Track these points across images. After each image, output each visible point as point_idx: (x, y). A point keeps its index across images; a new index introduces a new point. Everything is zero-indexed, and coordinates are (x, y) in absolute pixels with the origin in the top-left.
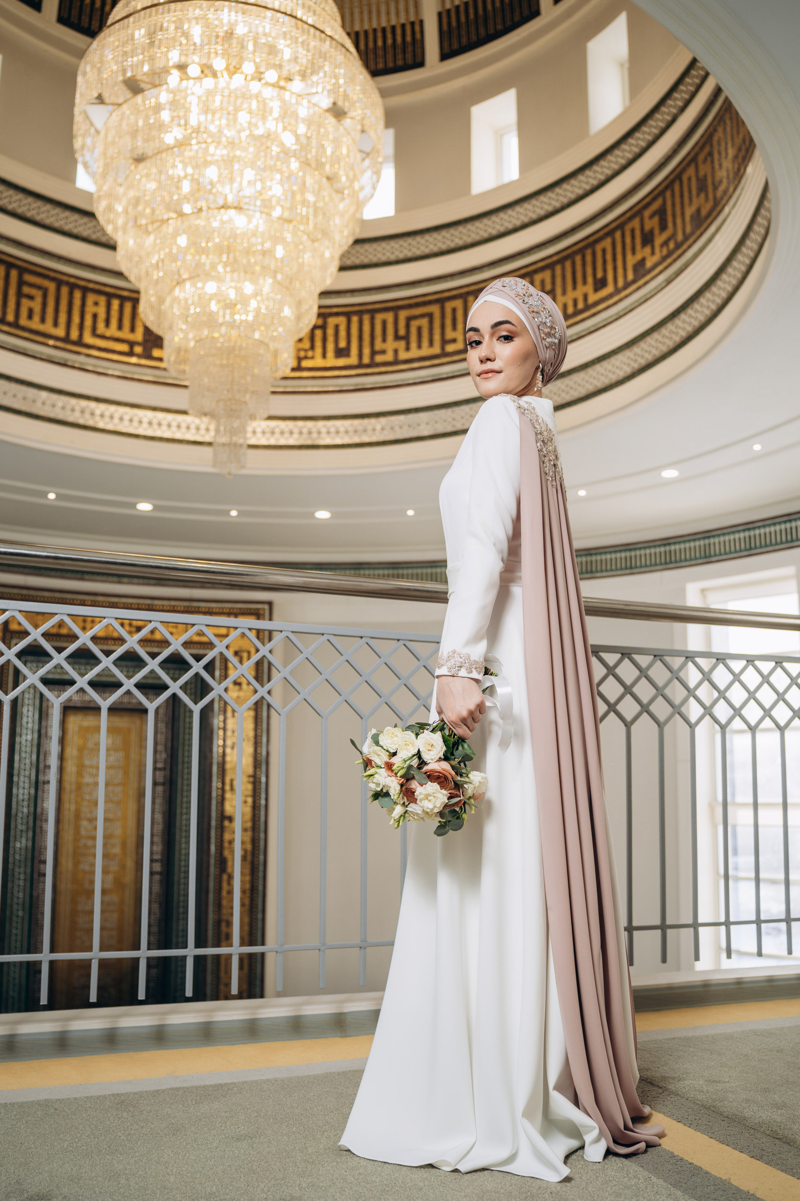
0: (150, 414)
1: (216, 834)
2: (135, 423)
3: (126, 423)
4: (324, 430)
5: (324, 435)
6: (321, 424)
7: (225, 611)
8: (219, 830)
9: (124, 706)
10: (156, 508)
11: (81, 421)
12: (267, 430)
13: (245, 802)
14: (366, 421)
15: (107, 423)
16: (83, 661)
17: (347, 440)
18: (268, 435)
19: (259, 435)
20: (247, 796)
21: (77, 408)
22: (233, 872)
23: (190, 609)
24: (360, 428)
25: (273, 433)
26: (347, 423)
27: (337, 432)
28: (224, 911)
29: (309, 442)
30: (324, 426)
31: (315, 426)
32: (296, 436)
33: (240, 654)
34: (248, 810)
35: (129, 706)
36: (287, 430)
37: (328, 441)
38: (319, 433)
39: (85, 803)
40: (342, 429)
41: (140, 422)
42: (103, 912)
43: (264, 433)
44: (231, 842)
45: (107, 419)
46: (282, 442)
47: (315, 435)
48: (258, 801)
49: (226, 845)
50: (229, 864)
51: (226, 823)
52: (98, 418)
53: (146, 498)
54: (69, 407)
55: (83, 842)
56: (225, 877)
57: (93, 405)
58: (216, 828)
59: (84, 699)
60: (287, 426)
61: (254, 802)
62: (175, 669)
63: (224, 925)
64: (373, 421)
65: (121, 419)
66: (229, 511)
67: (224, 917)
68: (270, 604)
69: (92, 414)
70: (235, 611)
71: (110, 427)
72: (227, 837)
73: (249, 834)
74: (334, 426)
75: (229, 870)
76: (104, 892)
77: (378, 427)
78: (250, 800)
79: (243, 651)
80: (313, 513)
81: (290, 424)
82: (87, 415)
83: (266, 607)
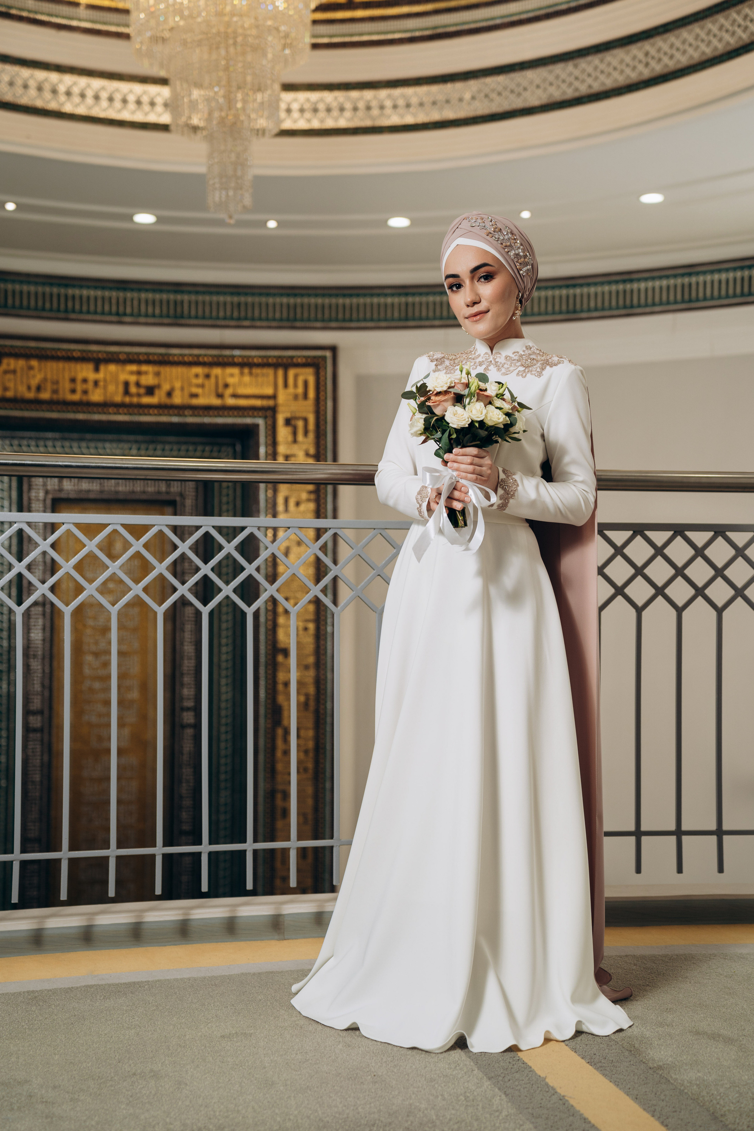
0: (138, 88)
1: (266, 672)
2: (118, 104)
3: (104, 103)
4: (388, 103)
5: (388, 111)
6: (383, 93)
7: (270, 361)
8: (270, 667)
9: (137, 497)
10: (160, 220)
11: (39, 103)
12: (307, 106)
13: (306, 629)
14: (449, 87)
15: (77, 105)
16: (75, 435)
17: (422, 118)
18: (308, 115)
19: (296, 115)
20: (307, 621)
21: (32, 84)
22: (290, 724)
23: (221, 360)
24: (441, 97)
25: (315, 110)
26: (422, 90)
27: (408, 106)
28: (279, 778)
29: (368, 123)
30: (389, 96)
31: (375, 97)
32: (348, 114)
33: (293, 422)
34: (309, 640)
35: (144, 497)
36: (334, 104)
37: (395, 120)
38: (382, 107)
39: (89, 631)
40: (414, 101)
41: (125, 101)
42: (119, 778)
43: (302, 111)
44: (287, 684)
45: (77, 99)
46: (330, 124)
47: (375, 112)
48: (322, 628)
49: (280, 687)
50: (285, 714)
51: (280, 658)
52: (63, 98)
53: (146, 208)
54: (19, 82)
55: (87, 683)
56: (280, 732)
57: (54, 77)
58: (267, 665)
59: (80, 488)
60: (336, 98)
61: (318, 629)
62: (205, 444)
63: (279, 796)
64: (459, 85)
65: (97, 98)
66: (265, 222)
67: (280, 787)
68: (334, 349)
69: (54, 92)
70: (285, 360)
71: (81, 110)
72: (281, 676)
73: (311, 673)
74: (403, 96)
75: (285, 722)
76: (120, 752)
77: (467, 96)
78: (311, 626)
79: (297, 418)
80: (386, 221)
81: (340, 95)
82: (47, 95)
83: (328, 354)
